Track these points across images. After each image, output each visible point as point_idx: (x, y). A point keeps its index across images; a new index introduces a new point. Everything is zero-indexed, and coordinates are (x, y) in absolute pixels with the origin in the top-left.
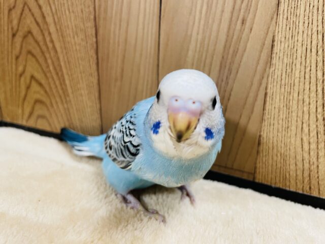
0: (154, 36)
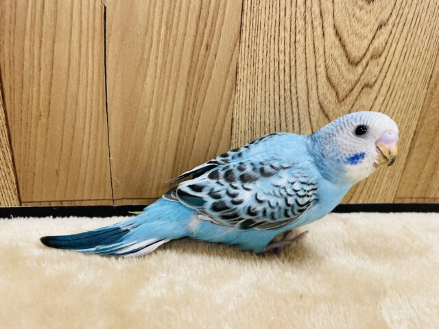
0: (96, 59)
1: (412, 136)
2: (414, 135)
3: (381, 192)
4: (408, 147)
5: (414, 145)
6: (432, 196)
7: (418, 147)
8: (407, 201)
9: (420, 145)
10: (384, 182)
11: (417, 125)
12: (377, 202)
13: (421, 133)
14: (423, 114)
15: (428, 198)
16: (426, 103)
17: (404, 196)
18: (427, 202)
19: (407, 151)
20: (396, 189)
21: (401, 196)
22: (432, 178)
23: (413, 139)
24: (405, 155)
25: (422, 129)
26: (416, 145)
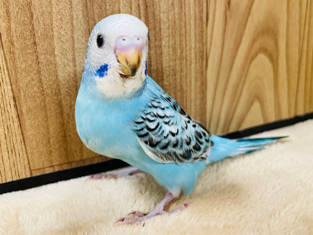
1: (12, 103)
2: (15, 101)
3: (7, 169)
4: (14, 115)
5: (21, 111)
6: (78, 159)
7: (27, 113)
8: (48, 171)
9: (29, 110)
10: (6, 157)
11: (12, 90)
12: (9, 180)
13: (22, 97)
14: (13, 78)
15: (74, 162)
16: (10, 64)
17: (41, 166)
18: (74, 166)
19: (16, 119)
20: (26, 162)
21: (37, 167)
22: (66, 140)
23: (16, 106)
24: (16, 124)
25: (22, 93)
26: (24, 111)
